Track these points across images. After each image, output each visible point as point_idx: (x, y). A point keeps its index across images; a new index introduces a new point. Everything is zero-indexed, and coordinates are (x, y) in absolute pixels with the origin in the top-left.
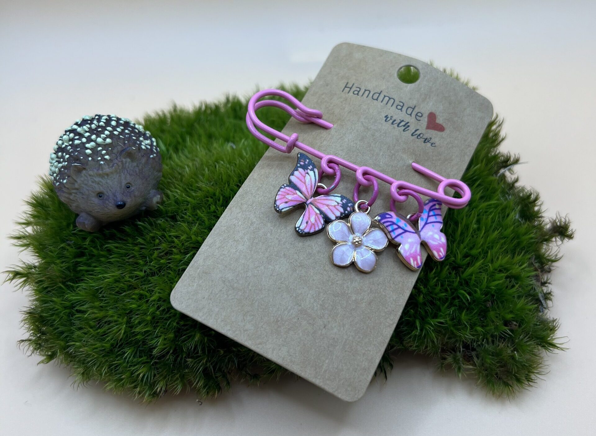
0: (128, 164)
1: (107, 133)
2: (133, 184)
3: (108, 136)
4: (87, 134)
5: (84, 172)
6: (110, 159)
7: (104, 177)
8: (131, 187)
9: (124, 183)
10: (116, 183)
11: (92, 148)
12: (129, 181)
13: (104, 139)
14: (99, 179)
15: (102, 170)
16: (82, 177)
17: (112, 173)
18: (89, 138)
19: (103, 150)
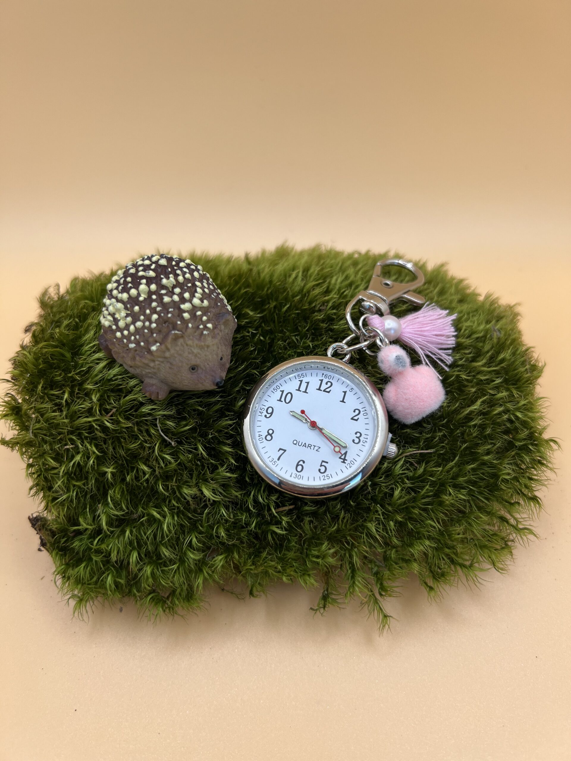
0: (223, 332)
2: (224, 355)
6: (213, 328)
7: (204, 349)
8: (223, 358)
9: (220, 355)
10: (213, 355)
12: (223, 352)
13: (201, 300)
14: (198, 351)
15: (205, 342)
18: (181, 295)
19: (204, 314)
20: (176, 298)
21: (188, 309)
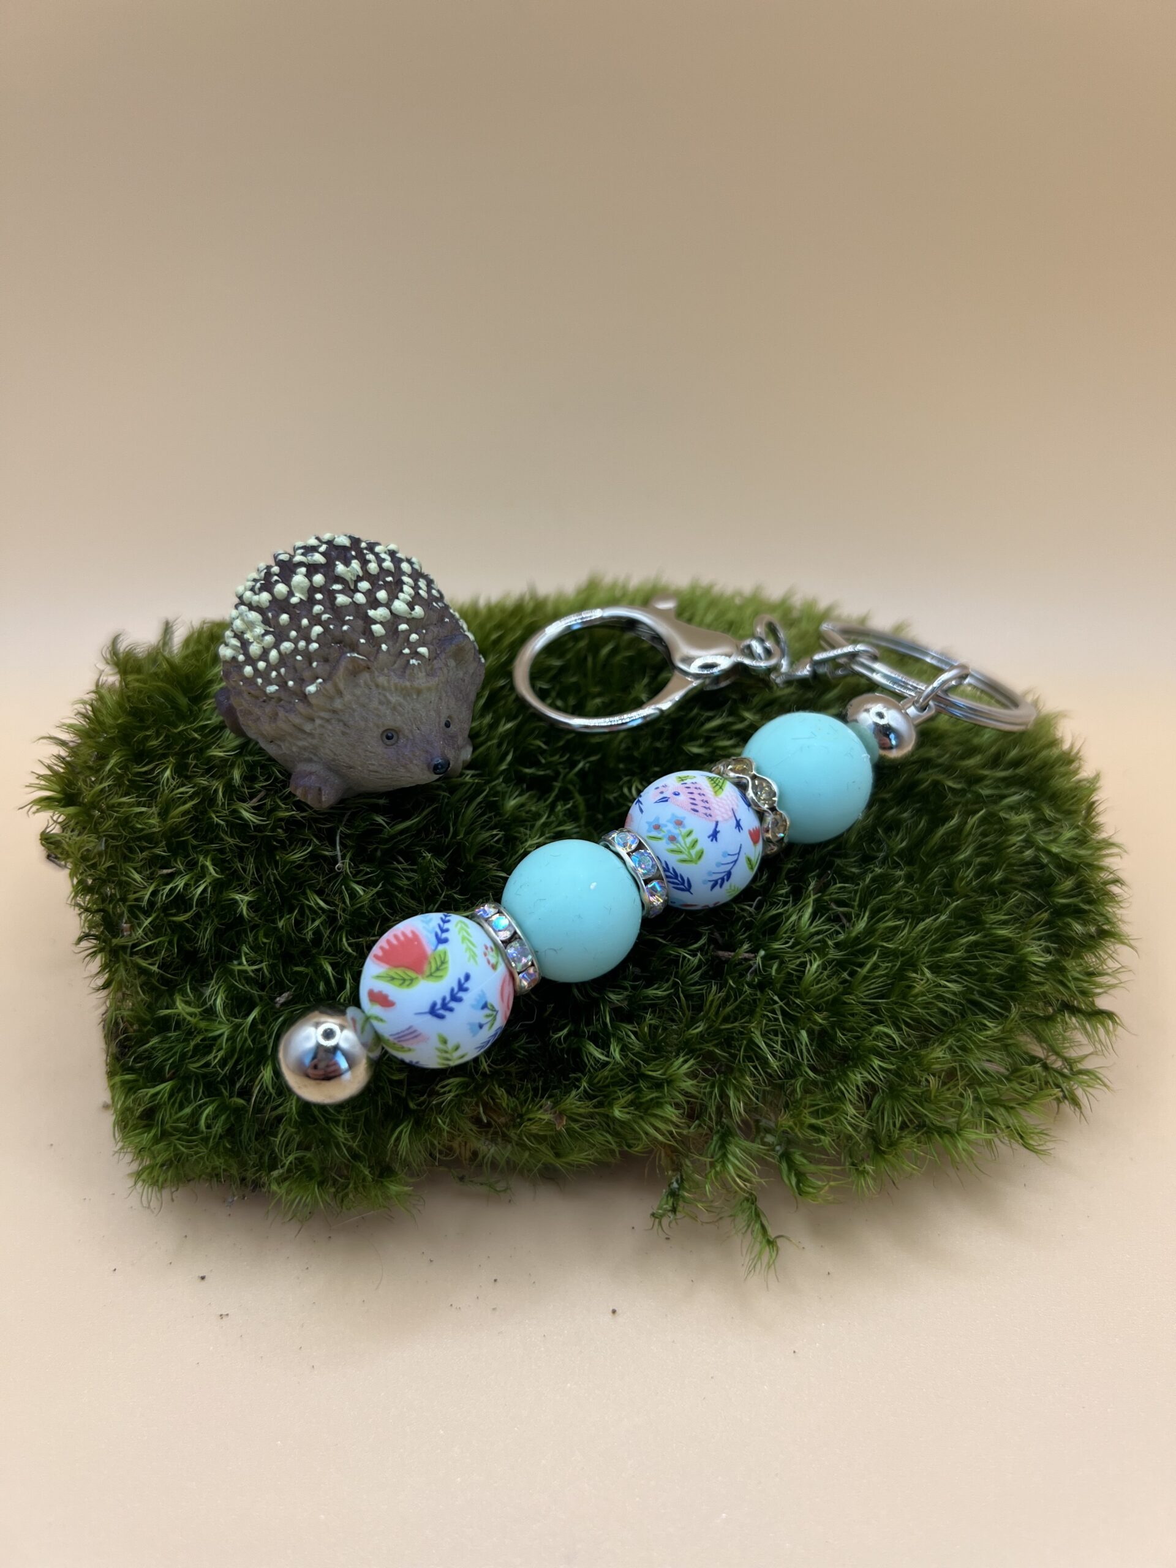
0: (451, 672)
1: (408, 590)
2: (454, 719)
6: (427, 656)
7: (411, 695)
8: (451, 725)
9: (444, 714)
10: (430, 712)
12: (449, 711)
13: (409, 606)
19: (412, 631)
21: (382, 619)
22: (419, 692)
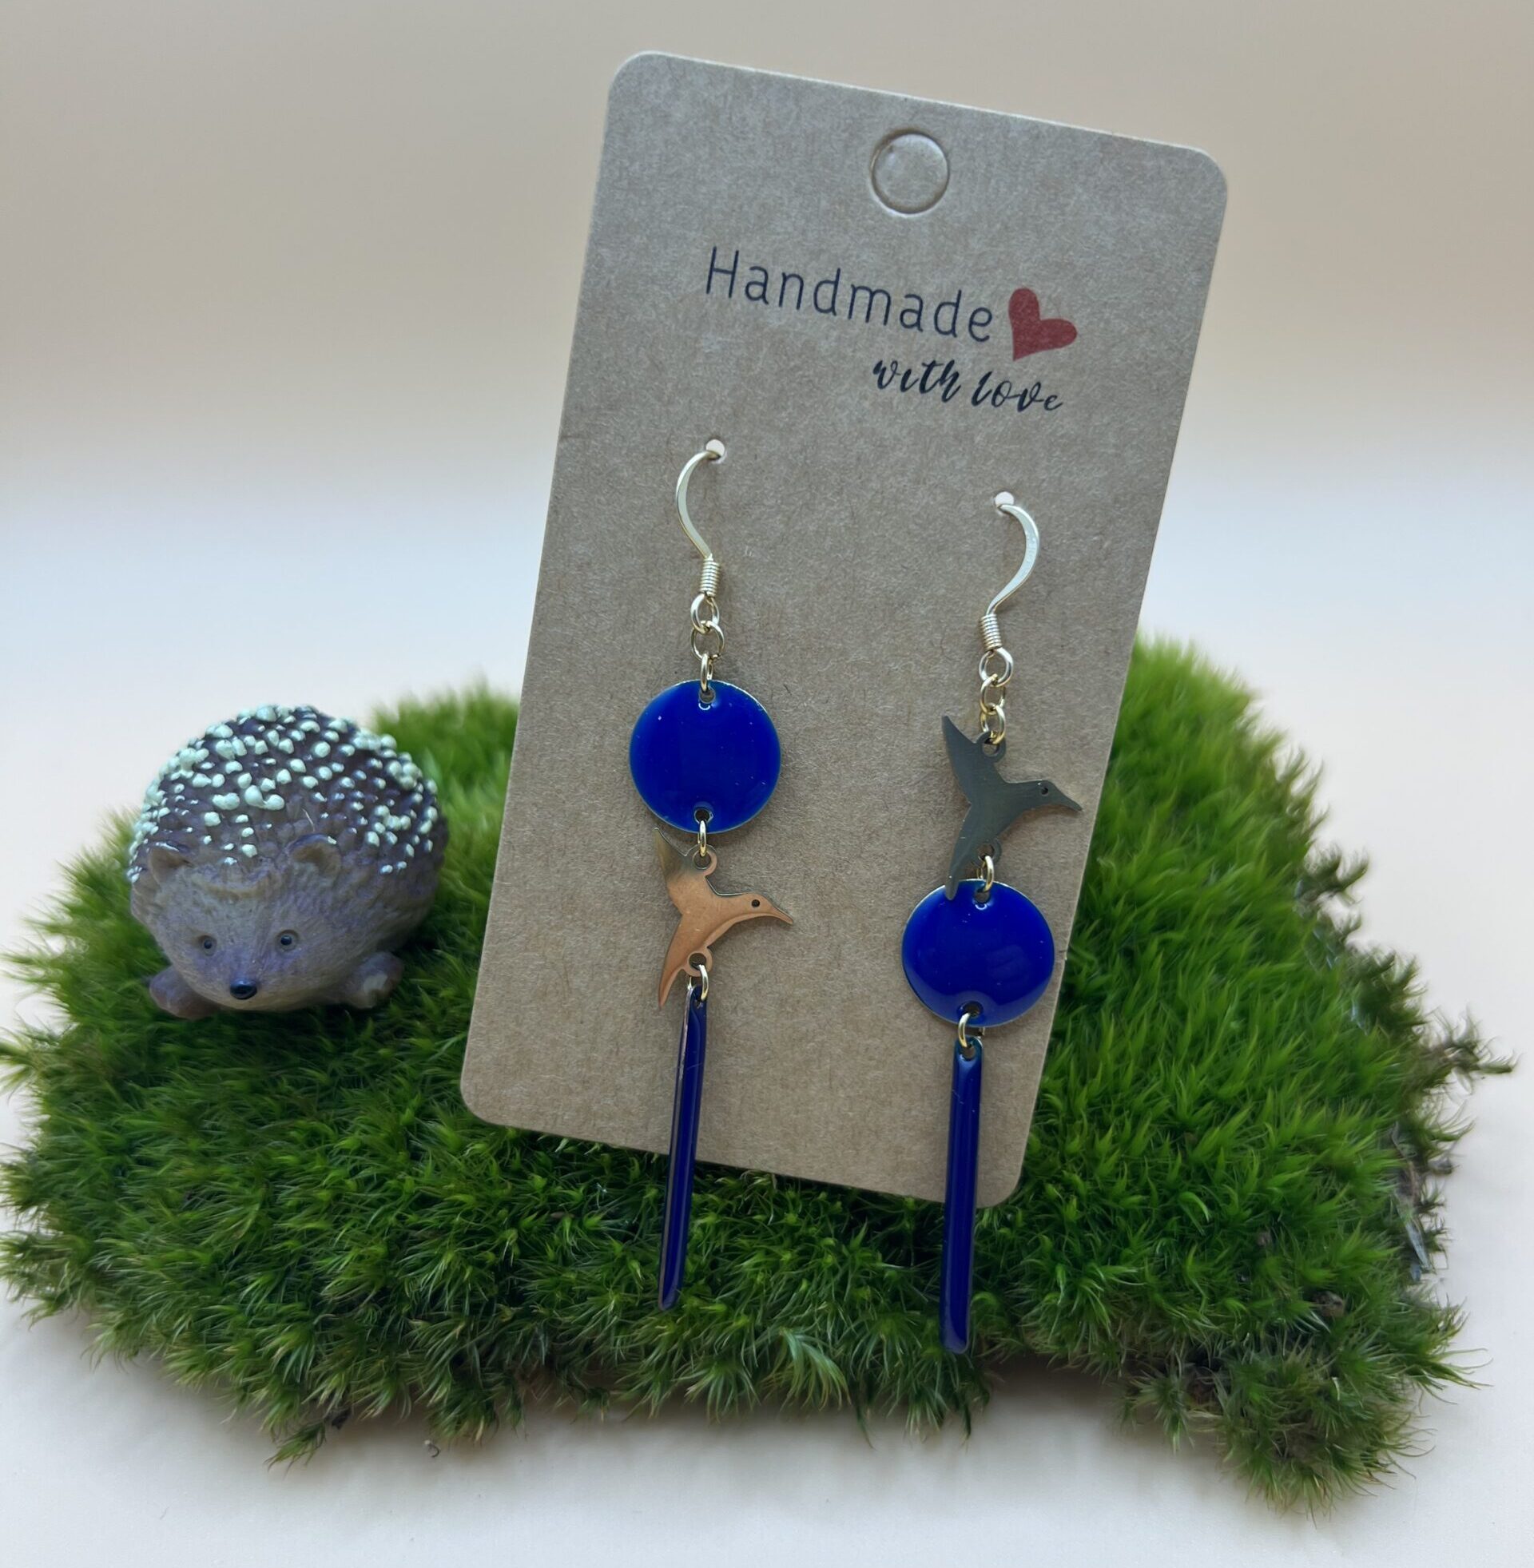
0: (304, 879)
1: (284, 776)
2: (302, 938)
3: (278, 789)
4: (233, 766)
5: (182, 870)
6: (254, 857)
7: (227, 899)
8: (294, 943)
9: (277, 928)
10: (250, 924)
11: (226, 811)
12: (290, 926)
13: (266, 794)
14: (212, 901)
15: (225, 882)
16: (174, 880)
17: (247, 896)
18: (230, 778)
19: (250, 824)
20: (218, 780)
21: (226, 807)
22: (236, 898)
